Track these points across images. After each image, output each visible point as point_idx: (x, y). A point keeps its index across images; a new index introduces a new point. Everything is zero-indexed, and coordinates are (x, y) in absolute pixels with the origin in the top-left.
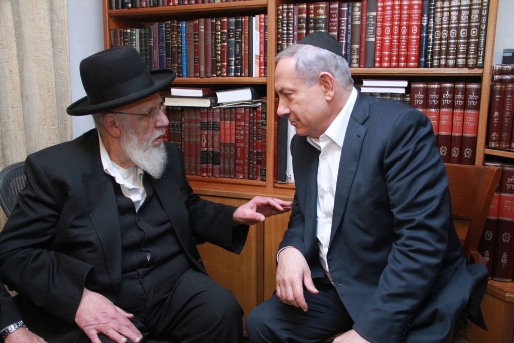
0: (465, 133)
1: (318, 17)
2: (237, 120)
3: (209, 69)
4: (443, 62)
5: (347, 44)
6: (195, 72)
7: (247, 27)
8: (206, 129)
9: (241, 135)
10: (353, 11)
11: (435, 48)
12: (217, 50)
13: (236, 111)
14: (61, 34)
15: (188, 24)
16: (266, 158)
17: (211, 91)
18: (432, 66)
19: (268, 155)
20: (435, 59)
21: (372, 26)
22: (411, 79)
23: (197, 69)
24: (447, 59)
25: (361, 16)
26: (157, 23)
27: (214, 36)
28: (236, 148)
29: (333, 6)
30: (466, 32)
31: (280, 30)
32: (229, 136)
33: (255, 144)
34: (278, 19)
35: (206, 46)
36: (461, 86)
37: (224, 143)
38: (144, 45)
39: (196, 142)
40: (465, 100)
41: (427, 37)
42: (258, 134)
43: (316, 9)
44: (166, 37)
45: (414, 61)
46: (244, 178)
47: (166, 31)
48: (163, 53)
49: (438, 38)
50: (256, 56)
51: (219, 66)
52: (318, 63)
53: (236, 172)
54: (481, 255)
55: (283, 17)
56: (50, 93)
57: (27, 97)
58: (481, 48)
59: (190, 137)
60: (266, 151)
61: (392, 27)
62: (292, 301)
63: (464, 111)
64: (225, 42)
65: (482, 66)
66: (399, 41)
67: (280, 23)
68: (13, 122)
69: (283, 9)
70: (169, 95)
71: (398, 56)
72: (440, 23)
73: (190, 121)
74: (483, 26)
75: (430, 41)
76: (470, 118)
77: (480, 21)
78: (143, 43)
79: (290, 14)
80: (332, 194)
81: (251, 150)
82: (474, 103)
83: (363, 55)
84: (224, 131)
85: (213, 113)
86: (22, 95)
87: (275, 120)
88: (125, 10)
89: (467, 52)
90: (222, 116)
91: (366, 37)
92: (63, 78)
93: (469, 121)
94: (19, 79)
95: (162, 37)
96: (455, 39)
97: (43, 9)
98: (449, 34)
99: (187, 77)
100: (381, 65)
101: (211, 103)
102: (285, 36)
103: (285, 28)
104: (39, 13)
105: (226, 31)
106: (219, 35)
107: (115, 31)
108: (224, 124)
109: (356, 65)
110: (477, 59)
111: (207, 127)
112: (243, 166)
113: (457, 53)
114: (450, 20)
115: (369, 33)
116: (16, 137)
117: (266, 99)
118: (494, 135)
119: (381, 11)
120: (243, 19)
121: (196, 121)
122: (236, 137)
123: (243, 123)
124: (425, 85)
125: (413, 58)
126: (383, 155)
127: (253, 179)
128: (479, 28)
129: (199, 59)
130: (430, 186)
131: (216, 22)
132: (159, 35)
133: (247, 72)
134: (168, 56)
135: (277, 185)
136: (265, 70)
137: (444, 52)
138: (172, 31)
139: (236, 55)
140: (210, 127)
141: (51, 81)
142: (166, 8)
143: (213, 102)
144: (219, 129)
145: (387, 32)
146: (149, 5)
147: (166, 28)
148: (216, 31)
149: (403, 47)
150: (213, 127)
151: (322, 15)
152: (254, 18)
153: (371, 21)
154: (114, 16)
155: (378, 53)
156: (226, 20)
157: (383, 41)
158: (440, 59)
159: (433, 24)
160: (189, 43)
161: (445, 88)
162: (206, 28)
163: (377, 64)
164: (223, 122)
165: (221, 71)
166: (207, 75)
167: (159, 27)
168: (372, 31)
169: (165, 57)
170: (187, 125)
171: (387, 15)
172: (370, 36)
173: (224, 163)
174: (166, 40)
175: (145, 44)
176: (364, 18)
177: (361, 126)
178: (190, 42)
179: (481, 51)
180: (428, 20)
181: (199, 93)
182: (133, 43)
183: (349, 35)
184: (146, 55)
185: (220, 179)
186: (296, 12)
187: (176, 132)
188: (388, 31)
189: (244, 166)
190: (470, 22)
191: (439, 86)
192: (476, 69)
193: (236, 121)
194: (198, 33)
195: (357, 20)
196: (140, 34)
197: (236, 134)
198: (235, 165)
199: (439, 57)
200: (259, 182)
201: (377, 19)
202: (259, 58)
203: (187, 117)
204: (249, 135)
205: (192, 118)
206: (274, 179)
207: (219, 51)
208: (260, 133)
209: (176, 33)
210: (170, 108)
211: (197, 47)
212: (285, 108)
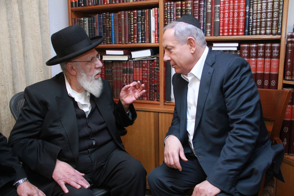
0: (272, 72)
1: (187, 8)
2: (143, 67)
3: (127, 39)
4: (258, 32)
5: (204, 23)
6: (119, 41)
7: (148, 15)
8: (125, 72)
9: (145, 76)
10: (207, 5)
11: (254, 24)
13: (142, 63)
14: (45, 21)
15: (115, 14)
16: (159, 88)
17: (128, 51)
18: (252, 34)
19: (160, 86)
20: (254, 30)
21: (217, 13)
22: (240, 42)
23: (120, 40)
24: (260, 30)
25: (212, 7)
26: (98, 14)
27: (129, 20)
29: (195, 2)
30: (271, 15)
31: (166, 16)
32: (139, 77)
33: (153, 81)
34: (165, 10)
35: (125, 26)
36: (269, 45)
38: (91, 27)
39: (120, 80)
40: (271, 53)
41: (249, 18)
42: (155, 75)
43: (186, 4)
44: (103, 22)
45: (242, 32)
46: (147, 100)
47: (103, 19)
48: (101, 31)
49: (255, 18)
51: (132, 37)
52: (187, 32)
54: (282, 141)
55: (168, 9)
56: (39, 54)
57: (27, 56)
58: (280, 23)
59: (117, 78)
60: (159, 84)
61: (229, 13)
62: (173, 165)
63: (271, 59)
64: (135, 24)
65: (280, 33)
66: (233, 20)
67: (166, 13)
68: (19, 70)
69: (168, 4)
70: (105, 54)
71: (233, 29)
72: (256, 10)
73: (117, 68)
74: (281, 11)
75: (250, 20)
76: (274, 63)
77: (279, 8)
78: (90, 26)
79: (172, 7)
80: (195, 106)
81: (151, 84)
82: (276, 55)
83: (213, 29)
84: (136, 74)
85: (129, 64)
86: (24, 55)
87: (164, 67)
88: (80, 8)
89: (272, 26)
90: (135, 65)
91: (214, 19)
92: (46, 46)
93: (274, 65)
94: (22, 47)
95: (101, 22)
96: (265, 18)
97: (35, 8)
98: (261, 16)
99: (115, 44)
100: (223, 34)
101: (128, 58)
102: (169, 19)
103: (169, 15)
104: (33, 10)
105: (136, 18)
106: (132, 20)
107: (75, 19)
109: (209, 35)
110: (278, 29)
111: (127, 71)
113: (266, 26)
114: (261, 8)
115: (216, 17)
116: (21, 78)
117: (159, 55)
118: (288, 72)
119: (223, 4)
120: (146, 11)
121: (120, 68)
122: (142, 77)
123: (146, 69)
124: (248, 45)
125: (241, 30)
126: (222, 83)
127: (152, 100)
128: (278, 12)
129: (121, 34)
130: (249, 100)
131: (130, 13)
132: (99, 21)
133: (148, 40)
134: (104, 32)
135: (166, 103)
136: (158, 39)
137: (258, 27)
138: (106, 18)
139: (142, 31)
140: (128, 72)
141: (40, 47)
142: (103, 6)
143: (130, 57)
144: (133, 73)
145: (226, 16)
146: (93, 4)
147: (103, 17)
148: (131, 18)
149: (235, 24)
150: (129, 72)
151: (189, 7)
152: (151, 10)
153: (217, 10)
154: (74, 11)
155: (221, 28)
156: (136, 11)
157: (224, 21)
159: (252, 10)
160: (115, 25)
161: (260, 47)
162: (125, 17)
163: (221, 34)
164: (135, 68)
165: (134, 40)
166: (126, 42)
167: (99, 17)
168: (218, 15)
169: (102, 33)
170: (115, 70)
171: (226, 6)
172: (216, 18)
174: (103, 23)
175: (91, 26)
177: (211, 67)
178: (116, 25)
179: (279, 25)
180: (249, 9)
181: (122, 52)
182: (85, 26)
183: (205, 18)
184: (92, 32)
186: (175, 6)
187: (109, 75)
188: (227, 15)
189: (147, 93)
190: (273, 9)
191: (256, 45)
192: (277, 35)
193: (142, 68)
194: (120, 19)
195: (209, 10)
196: (89, 21)
197: (142, 75)
199: (256, 29)
200: (156, 102)
201: (220, 9)
202: (154, 32)
203: (115, 66)
204: (150, 75)
205: (118, 67)
206: (164, 100)
207: (132, 29)
208: (156, 74)
209: (108, 19)
210: (106, 61)
211: (120, 27)
212: (168, 57)
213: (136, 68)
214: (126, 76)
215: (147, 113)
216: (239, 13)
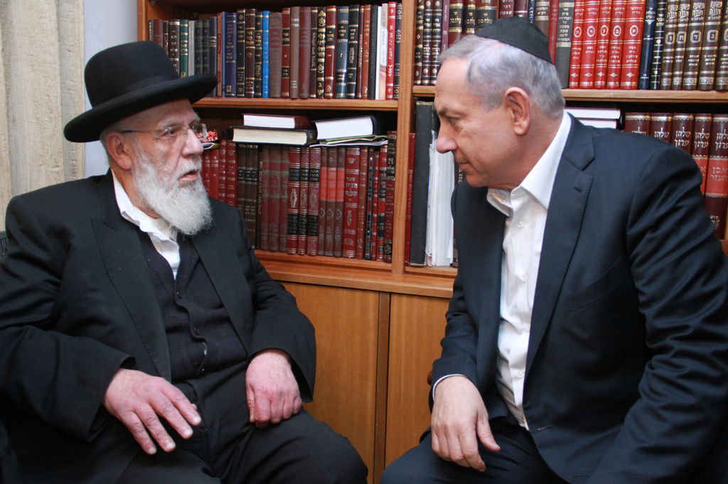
0: (710, 192)
1: (482, 8)
2: (347, 166)
3: (306, 86)
4: (677, 81)
6: (283, 90)
7: (369, 21)
8: (297, 179)
9: (354, 189)
10: (537, 0)
11: (665, 59)
12: (318, 57)
13: (346, 153)
14: (71, 22)
15: (274, 15)
16: (392, 227)
17: (307, 120)
18: (659, 87)
19: (396, 221)
20: (665, 77)
21: (567, 24)
22: (626, 107)
23: (286, 86)
24: (683, 77)
25: (551, 8)
26: (223, 13)
27: (314, 34)
28: (345, 210)
30: (717, 35)
31: (421, 28)
32: (334, 192)
33: (375, 205)
34: (419, 10)
35: (301, 50)
36: (703, 118)
37: (326, 202)
38: (201, 46)
39: (281, 200)
40: (711, 140)
41: (654, 42)
42: (380, 188)
44: (238, 34)
45: (632, 79)
46: (356, 257)
47: (238, 25)
48: (232, 60)
49: (670, 43)
50: (381, 66)
51: (321, 82)
53: (344, 248)
55: (426, 7)
56: (52, 115)
57: (14, 120)
59: (271, 191)
60: (393, 215)
61: (598, 26)
62: (458, 459)
63: (709, 157)
64: (331, 45)
66: (609, 47)
67: (421, 17)
70: (241, 125)
71: (607, 71)
72: (675, 20)
73: (272, 167)
75: (656, 48)
76: (718, 168)
78: (201, 43)
79: (438, 3)
81: (369, 213)
84: (327, 183)
85: (310, 154)
86: (8, 116)
87: (409, 167)
89: (716, 66)
90: (325, 159)
91: (556, 41)
92: (73, 92)
93: (716, 174)
94: (4, 90)
95: (232, 35)
96: (698, 45)
98: (688, 37)
99: (269, 97)
101: (308, 139)
102: (428, 36)
103: (428, 25)
105: (334, 27)
106: (322, 33)
107: (156, 23)
108: (328, 172)
111: (300, 176)
112: (355, 238)
113: (700, 67)
114: (690, 16)
115: (561, 35)
117: (396, 134)
120: (363, 9)
121: (282, 167)
122: (345, 193)
123: (357, 171)
124: (648, 117)
125: (630, 75)
127: (371, 259)
129: (290, 70)
131: (319, 12)
132: (226, 31)
133: (366, 92)
134: (239, 63)
135: (408, 269)
136: (394, 89)
137: (678, 67)
138: (248, 25)
139: (349, 65)
140: (305, 177)
141: (55, 95)
143: (311, 137)
144: (319, 181)
145: (591, 34)
147: (238, 20)
148: (319, 27)
149: (615, 57)
150: (309, 177)
151: (488, 5)
152: (380, 8)
153: (565, 16)
155: (574, 67)
156: (334, 10)
157: (583, 47)
158: (672, 77)
159: (664, 22)
160: (274, 44)
161: (679, 121)
162: (302, 22)
163: (573, 84)
164: (325, 168)
165: (324, 89)
166: (301, 95)
167: (227, 19)
168: (567, 31)
169: (235, 66)
170: (267, 172)
171: (591, 6)
172: (563, 40)
173: (325, 234)
174: (238, 39)
175: (203, 44)
176: (555, 10)
177: (582, 173)
178: (277, 44)
180: (656, 16)
181: (289, 122)
182: (184, 43)
184: (204, 62)
185: (318, 258)
187: (250, 183)
188: (591, 32)
190: (723, 19)
191: (670, 118)
193: (346, 168)
194: (289, 29)
195: (544, 15)
196: (196, 29)
197: (345, 189)
198: (344, 236)
199: (670, 74)
200: (380, 264)
201: (575, 13)
202: (385, 70)
203: (268, 161)
204: (367, 190)
205: (275, 161)
206: (405, 259)
207: (321, 58)
208: (384, 187)
209: (254, 28)
210: (241, 146)
211: (287, 51)
212: (448, 140)
213: (328, 167)
214: (299, 190)
215: (358, 294)
216: (625, 27)
